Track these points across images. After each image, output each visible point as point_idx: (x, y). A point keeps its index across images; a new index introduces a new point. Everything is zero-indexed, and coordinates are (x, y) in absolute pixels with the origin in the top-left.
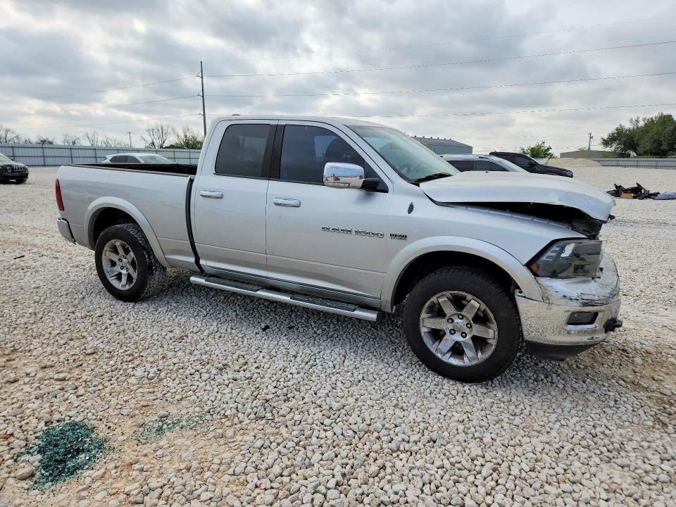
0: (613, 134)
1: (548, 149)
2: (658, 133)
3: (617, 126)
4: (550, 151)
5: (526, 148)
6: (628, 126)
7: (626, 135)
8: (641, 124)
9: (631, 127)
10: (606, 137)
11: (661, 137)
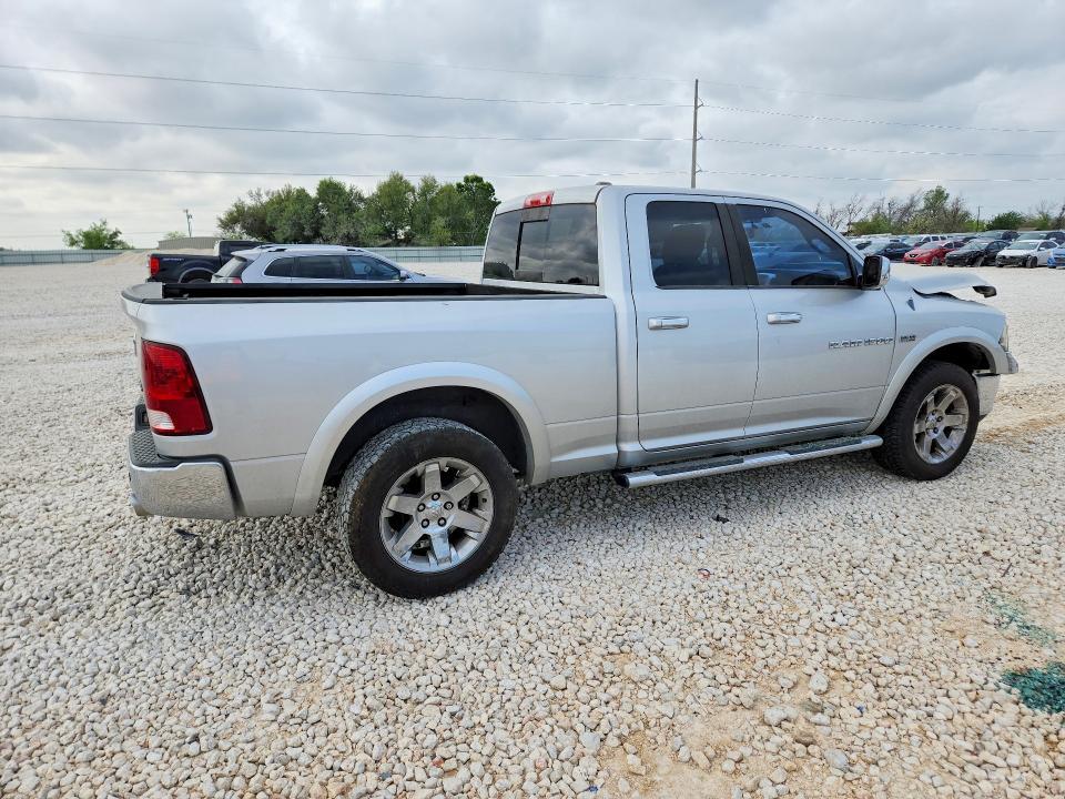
0: (231, 214)
1: (115, 234)
2: (296, 213)
3: (235, 201)
4: (119, 238)
5: (74, 234)
6: (249, 202)
7: (252, 215)
8: (265, 199)
9: (253, 203)
10: (223, 217)
11: (300, 219)
